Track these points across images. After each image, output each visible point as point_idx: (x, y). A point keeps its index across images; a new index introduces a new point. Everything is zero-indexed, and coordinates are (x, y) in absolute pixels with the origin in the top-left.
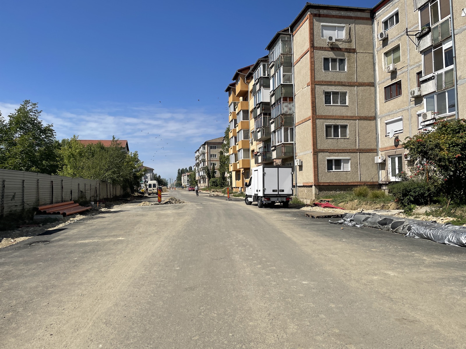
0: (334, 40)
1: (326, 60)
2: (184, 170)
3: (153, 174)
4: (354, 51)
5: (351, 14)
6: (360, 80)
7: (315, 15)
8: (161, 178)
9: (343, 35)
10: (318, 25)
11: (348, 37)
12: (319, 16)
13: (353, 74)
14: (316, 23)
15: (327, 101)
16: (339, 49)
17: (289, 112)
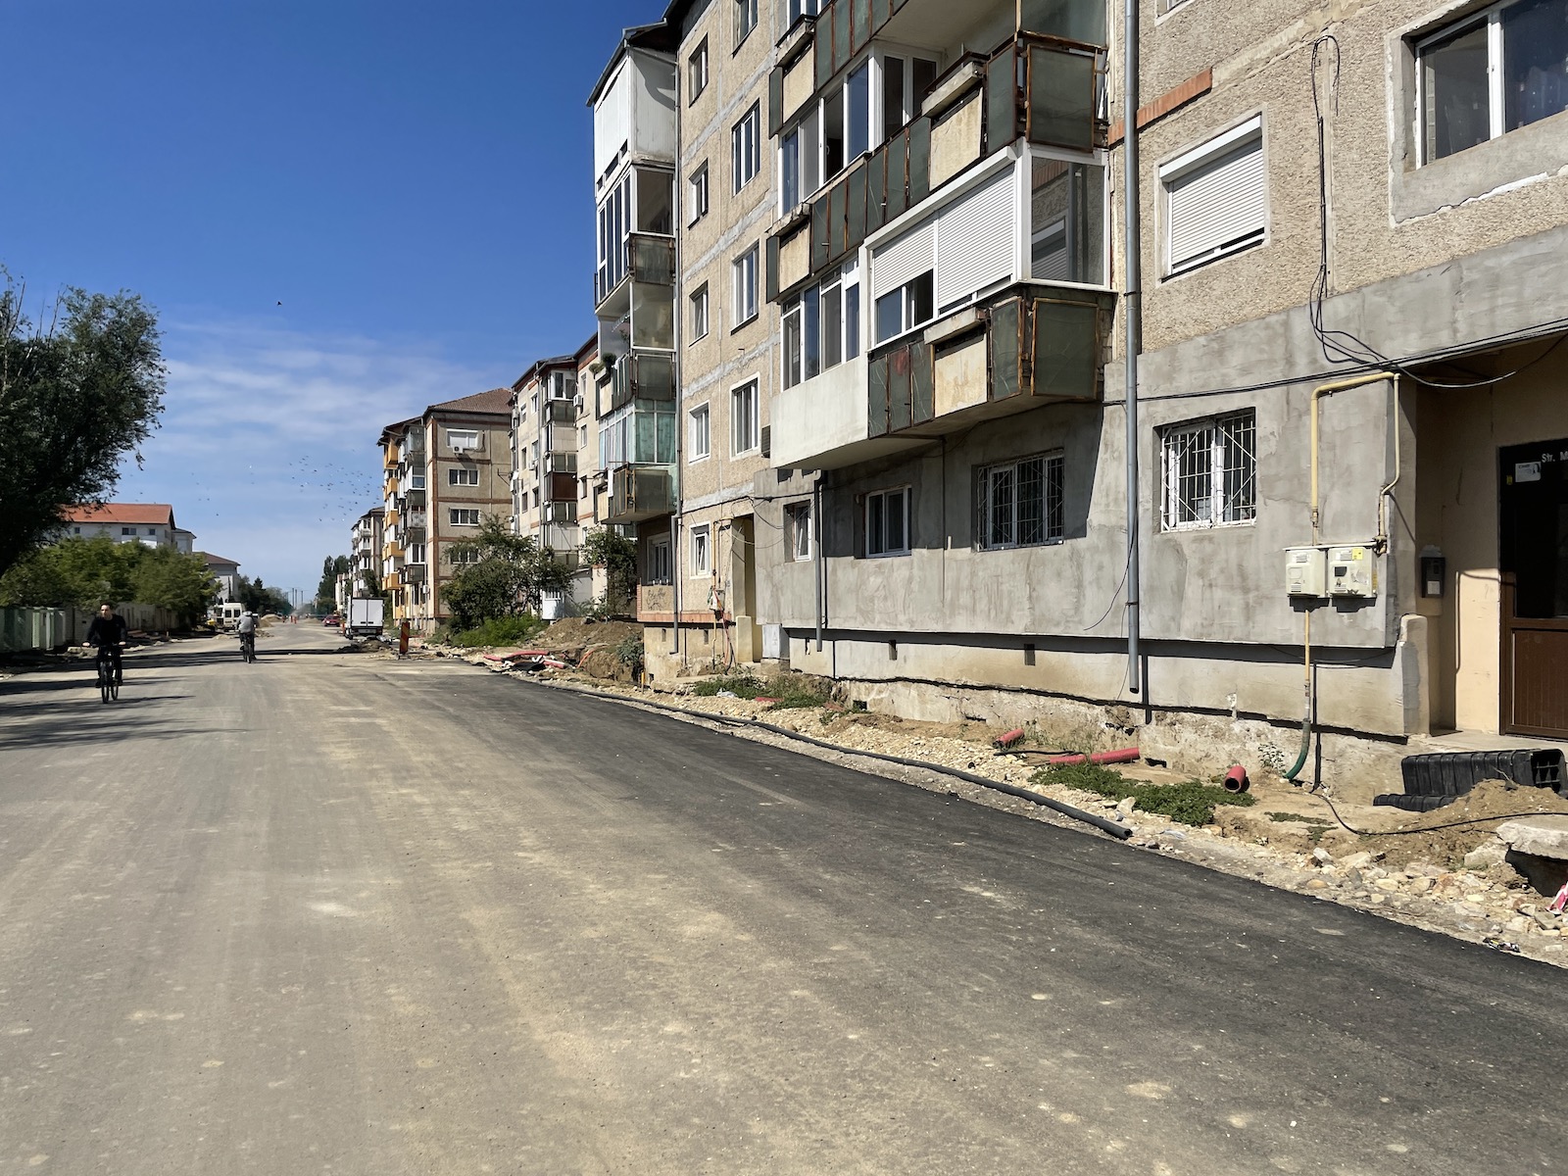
0: (461, 451)
1: (453, 473)
2: (347, 561)
3: (236, 576)
4: (488, 462)
5: (486, 418)
6: (495, 497)
7: (439, 420)
8: (263, 588)
9: (474, 443)
10: (443, 431)
11: (481, 446)
12: (445, 420)
13: (486, 490)
14: (440, 429)
15: (454, 520)
16: (469, 460)
17: (421, 524)
